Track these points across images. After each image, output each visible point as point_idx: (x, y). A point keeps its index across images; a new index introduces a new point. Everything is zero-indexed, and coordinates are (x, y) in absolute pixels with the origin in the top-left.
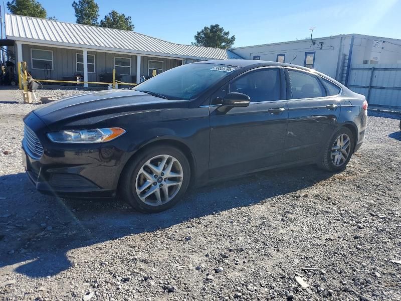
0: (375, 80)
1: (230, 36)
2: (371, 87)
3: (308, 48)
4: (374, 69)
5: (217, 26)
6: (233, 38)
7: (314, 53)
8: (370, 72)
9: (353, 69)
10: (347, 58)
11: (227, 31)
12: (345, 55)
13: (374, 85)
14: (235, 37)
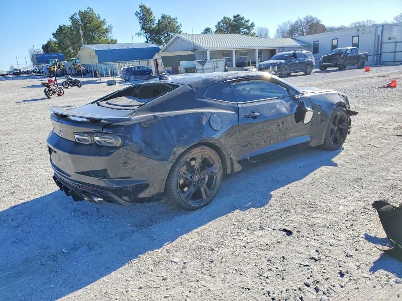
0: (397, 48)
1: (250, 23)
2: (395, 52)
3: (354, 33)
4: (396, 42)
5: (238, 16)
6: (253, 25)
7: (359, 36)
8: (394, 44)
9: (384, 43)
10: (380, 37)
11: (247, 20)
12: (379, 36)
13: (397, 50)
14: (254, 23)
